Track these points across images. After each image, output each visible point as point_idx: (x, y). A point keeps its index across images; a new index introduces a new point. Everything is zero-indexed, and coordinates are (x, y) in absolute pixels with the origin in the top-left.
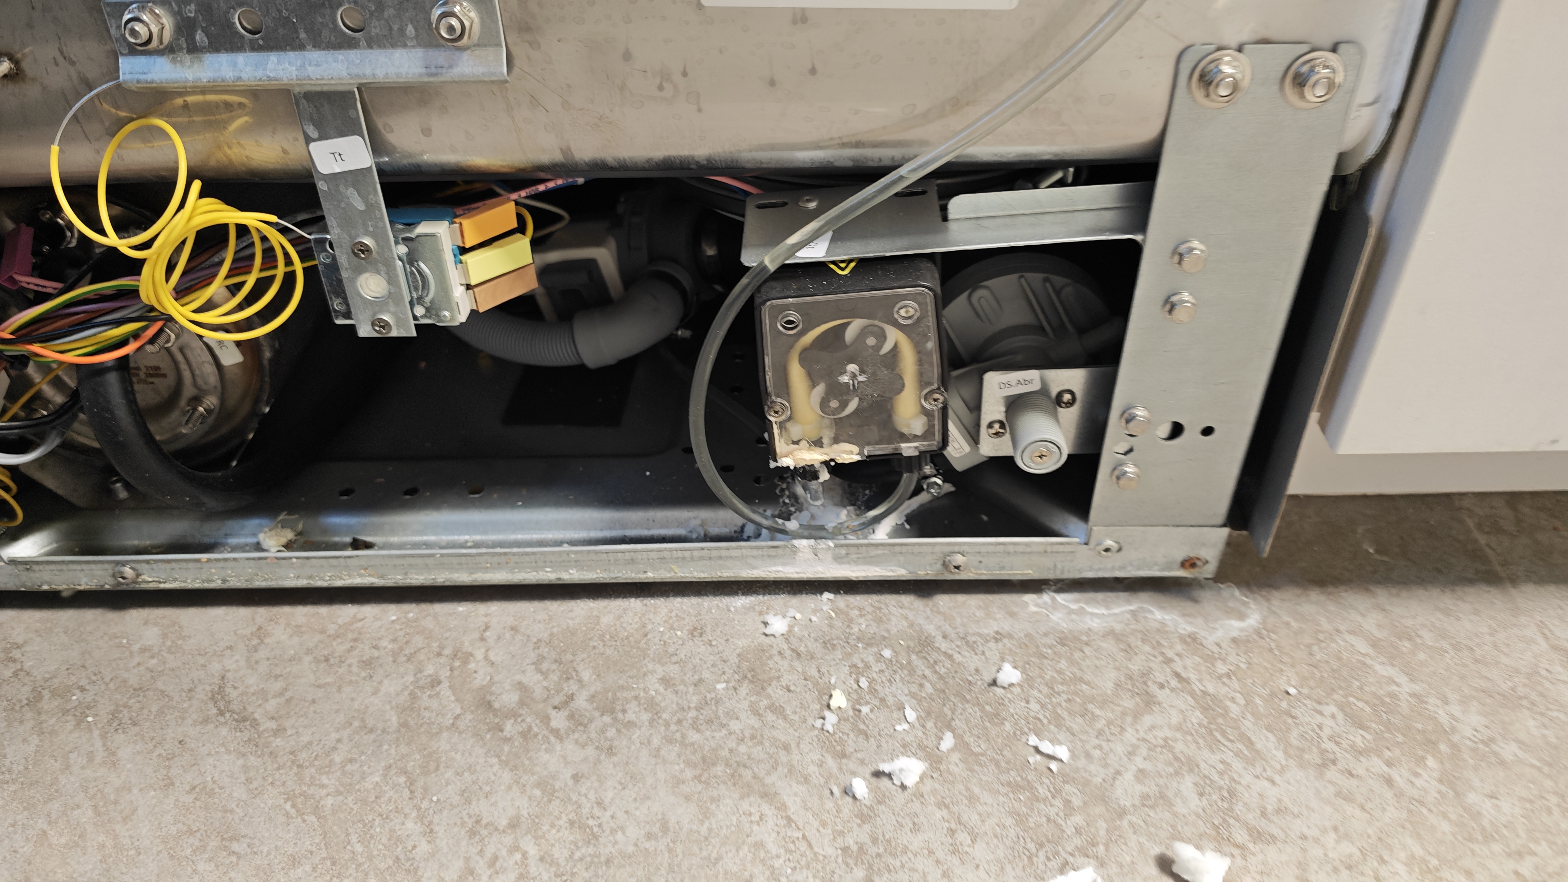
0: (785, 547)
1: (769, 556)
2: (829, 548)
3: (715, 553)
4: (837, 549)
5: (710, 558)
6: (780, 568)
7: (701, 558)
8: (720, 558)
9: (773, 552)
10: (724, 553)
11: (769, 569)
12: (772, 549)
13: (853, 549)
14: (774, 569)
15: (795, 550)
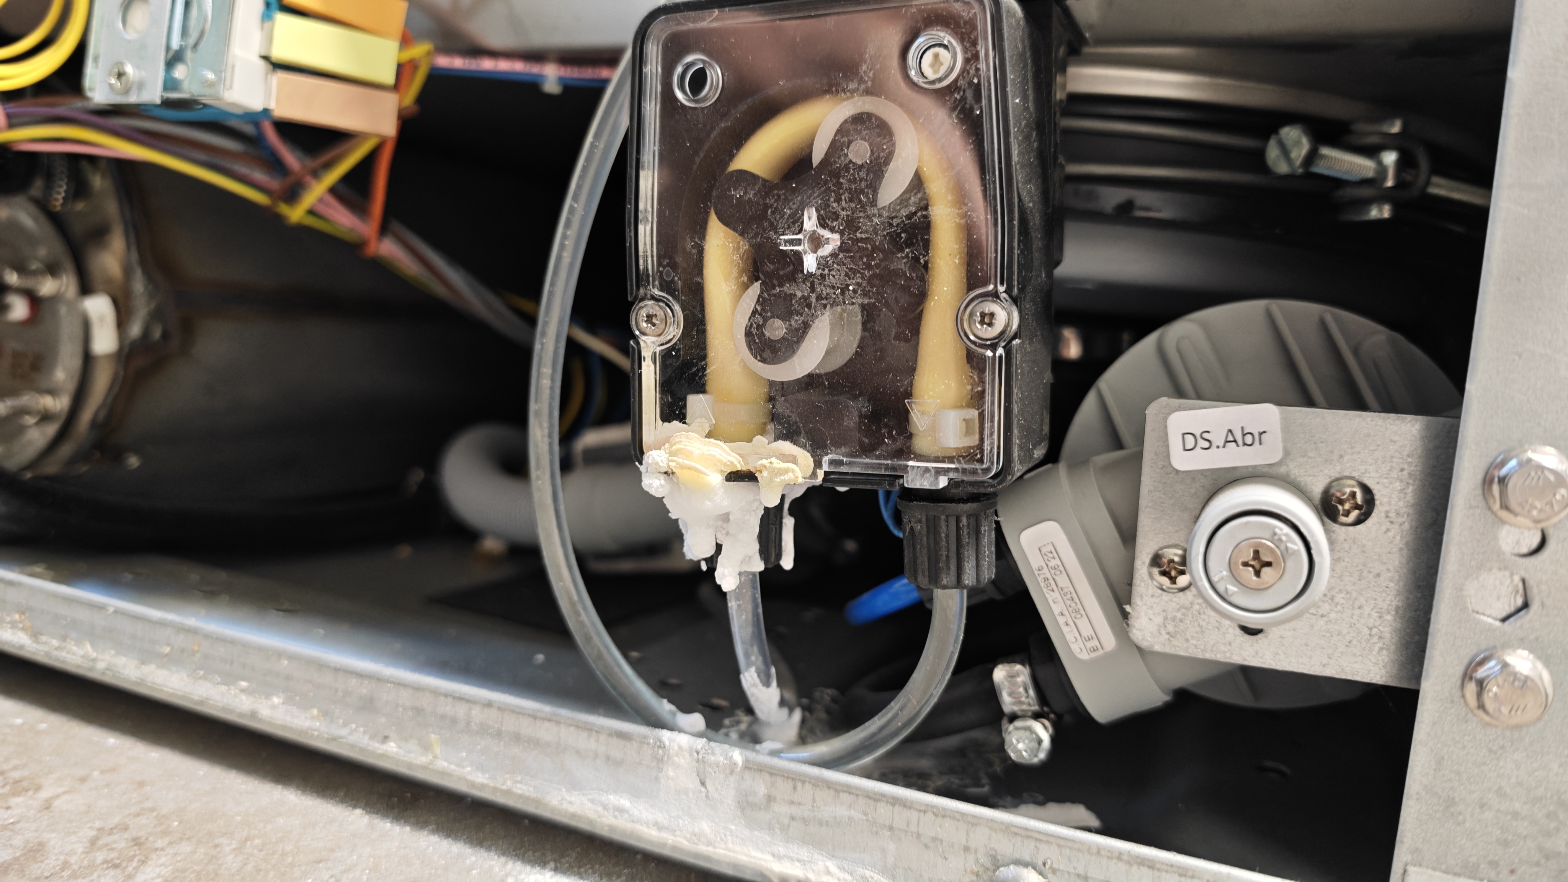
0: (643, 740)
1: (608, 758)
2: (731, 768)
3: (510, 724)
4: (747, 775)
5: (499, 734)
6: (624, 802)
7: (483, 730)
8: (517, 738)
9: (616, 748)
10: (526, 727)
11: (604, 798)
12: (615, 741)
13: (783, 788)
14: (614, 799)
15: (661, 756)
